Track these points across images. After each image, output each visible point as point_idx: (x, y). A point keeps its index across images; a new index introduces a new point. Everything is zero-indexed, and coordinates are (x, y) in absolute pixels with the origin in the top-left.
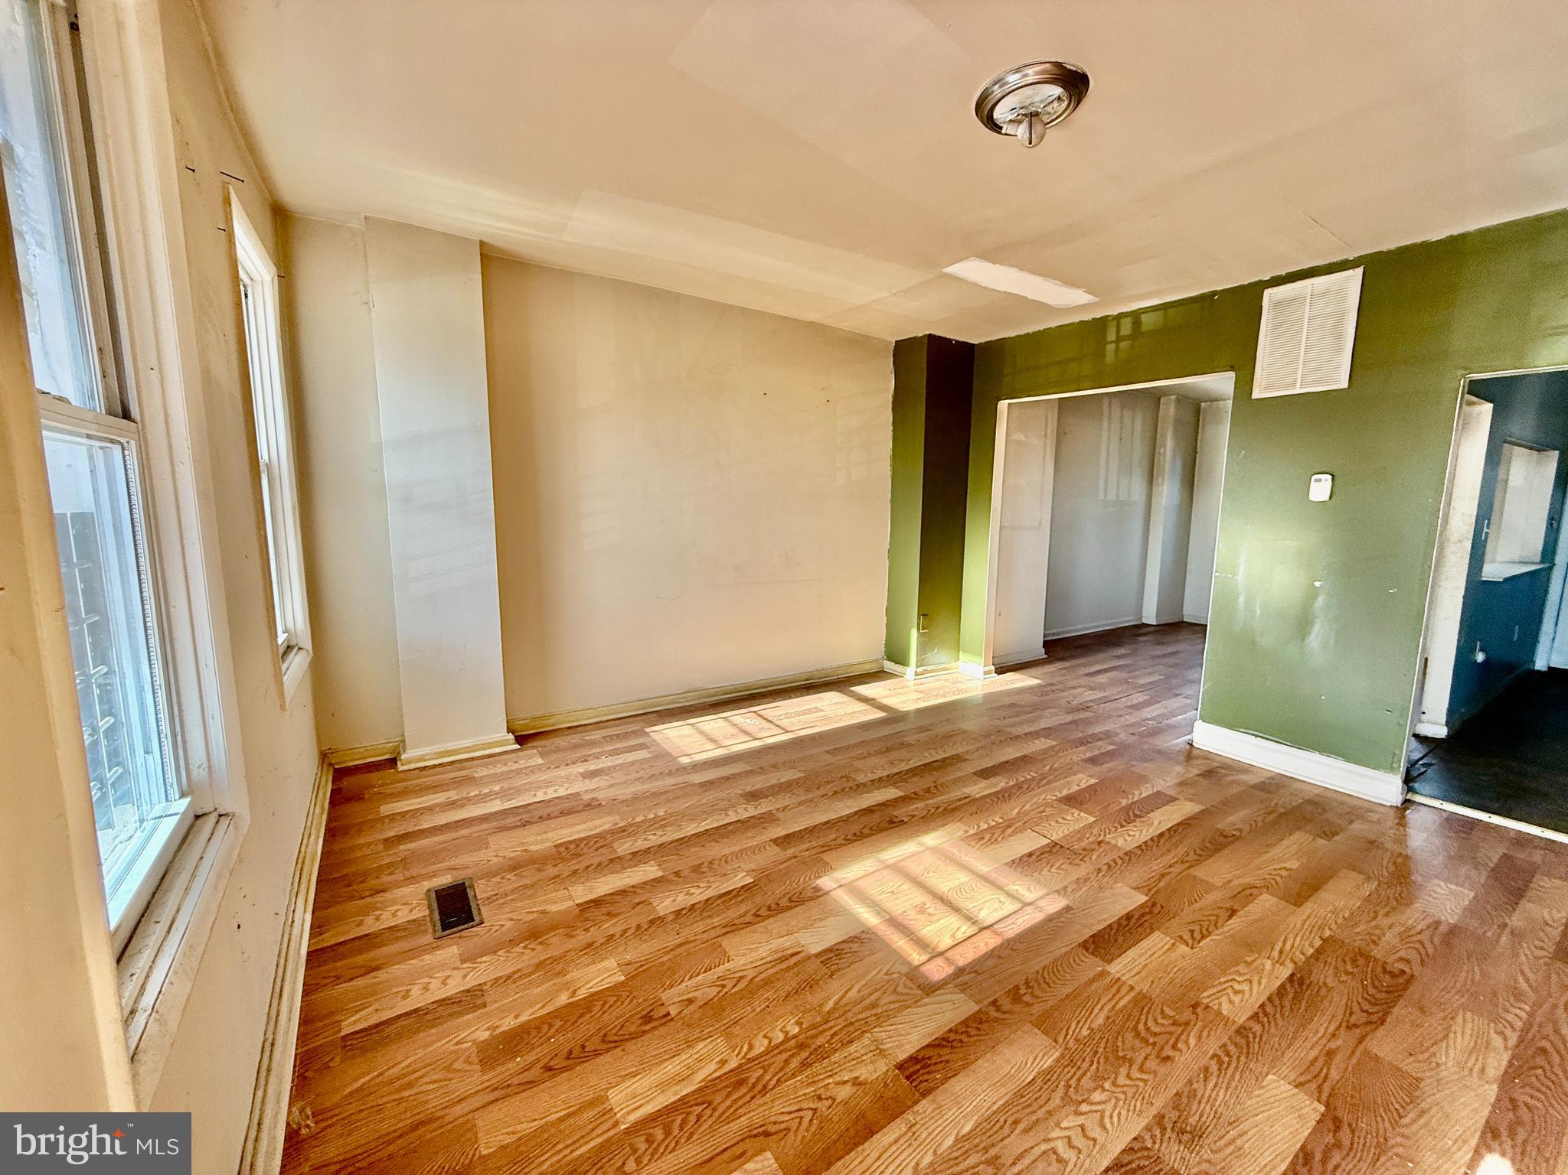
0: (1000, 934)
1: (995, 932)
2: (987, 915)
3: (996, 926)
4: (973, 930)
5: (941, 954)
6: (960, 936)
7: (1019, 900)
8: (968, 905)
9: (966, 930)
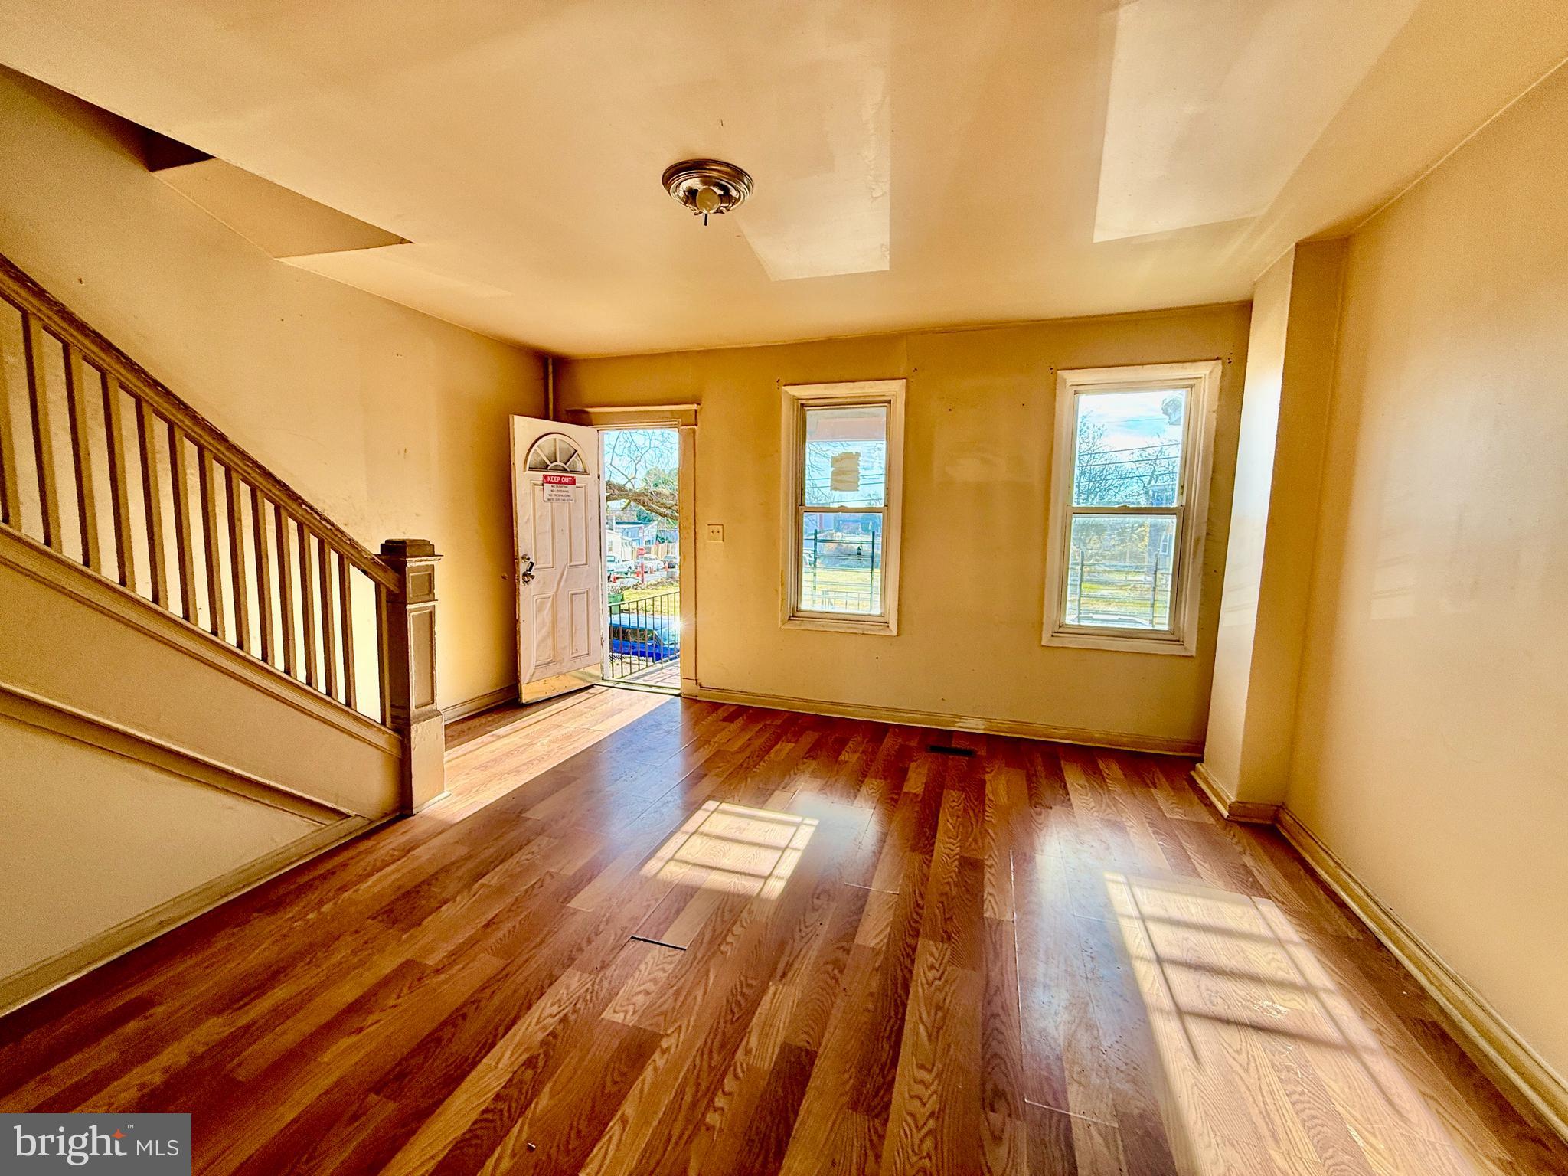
0: (683, 833)
1: (687, 833)
2: (697, 840)
3: (687, 836)
4: (701, 830)
5: (713, 812)
6: (707, 823)
7: (677, 861)
8: (712, 842)
9: (705, 828)
